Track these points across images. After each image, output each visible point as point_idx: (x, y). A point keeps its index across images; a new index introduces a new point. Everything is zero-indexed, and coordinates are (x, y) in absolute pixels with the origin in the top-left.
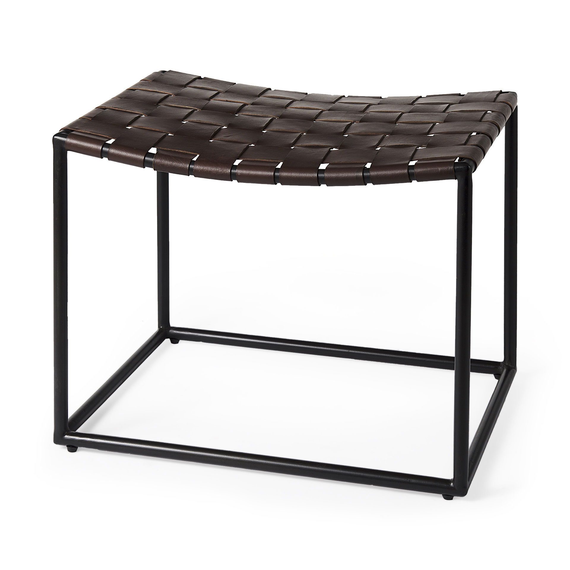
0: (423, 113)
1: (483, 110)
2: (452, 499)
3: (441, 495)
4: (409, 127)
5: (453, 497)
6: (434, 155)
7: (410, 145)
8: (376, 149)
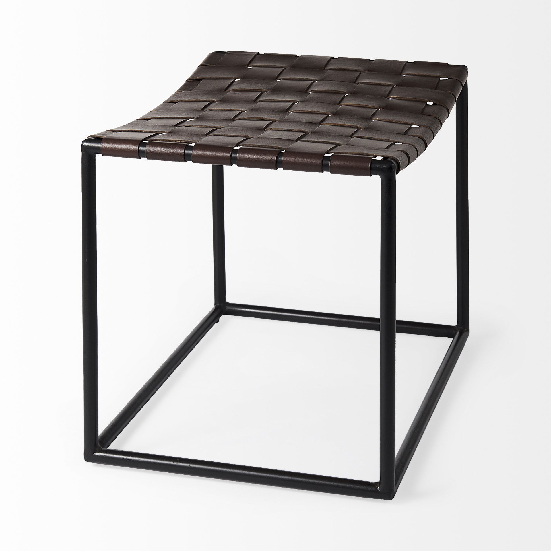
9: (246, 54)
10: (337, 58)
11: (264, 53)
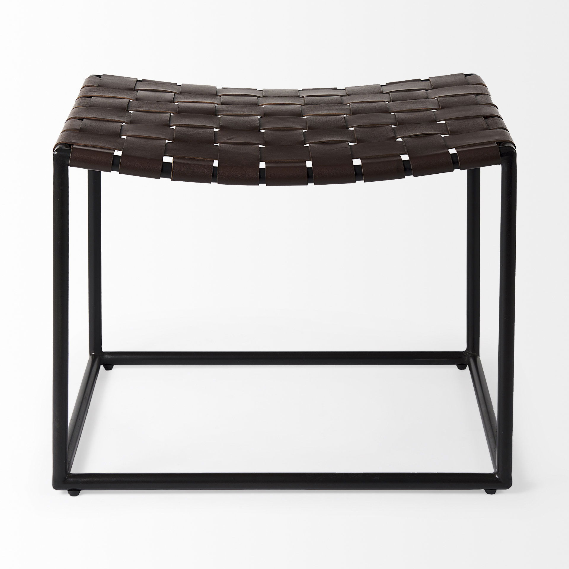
0: (410, 101)
1: (469, 94)
2: (494, 493)
3: (483, 490)
4: (409, 116)
5: (496, 490)
6: (469, 141)
7: (432, 133)
8: (396, 140)
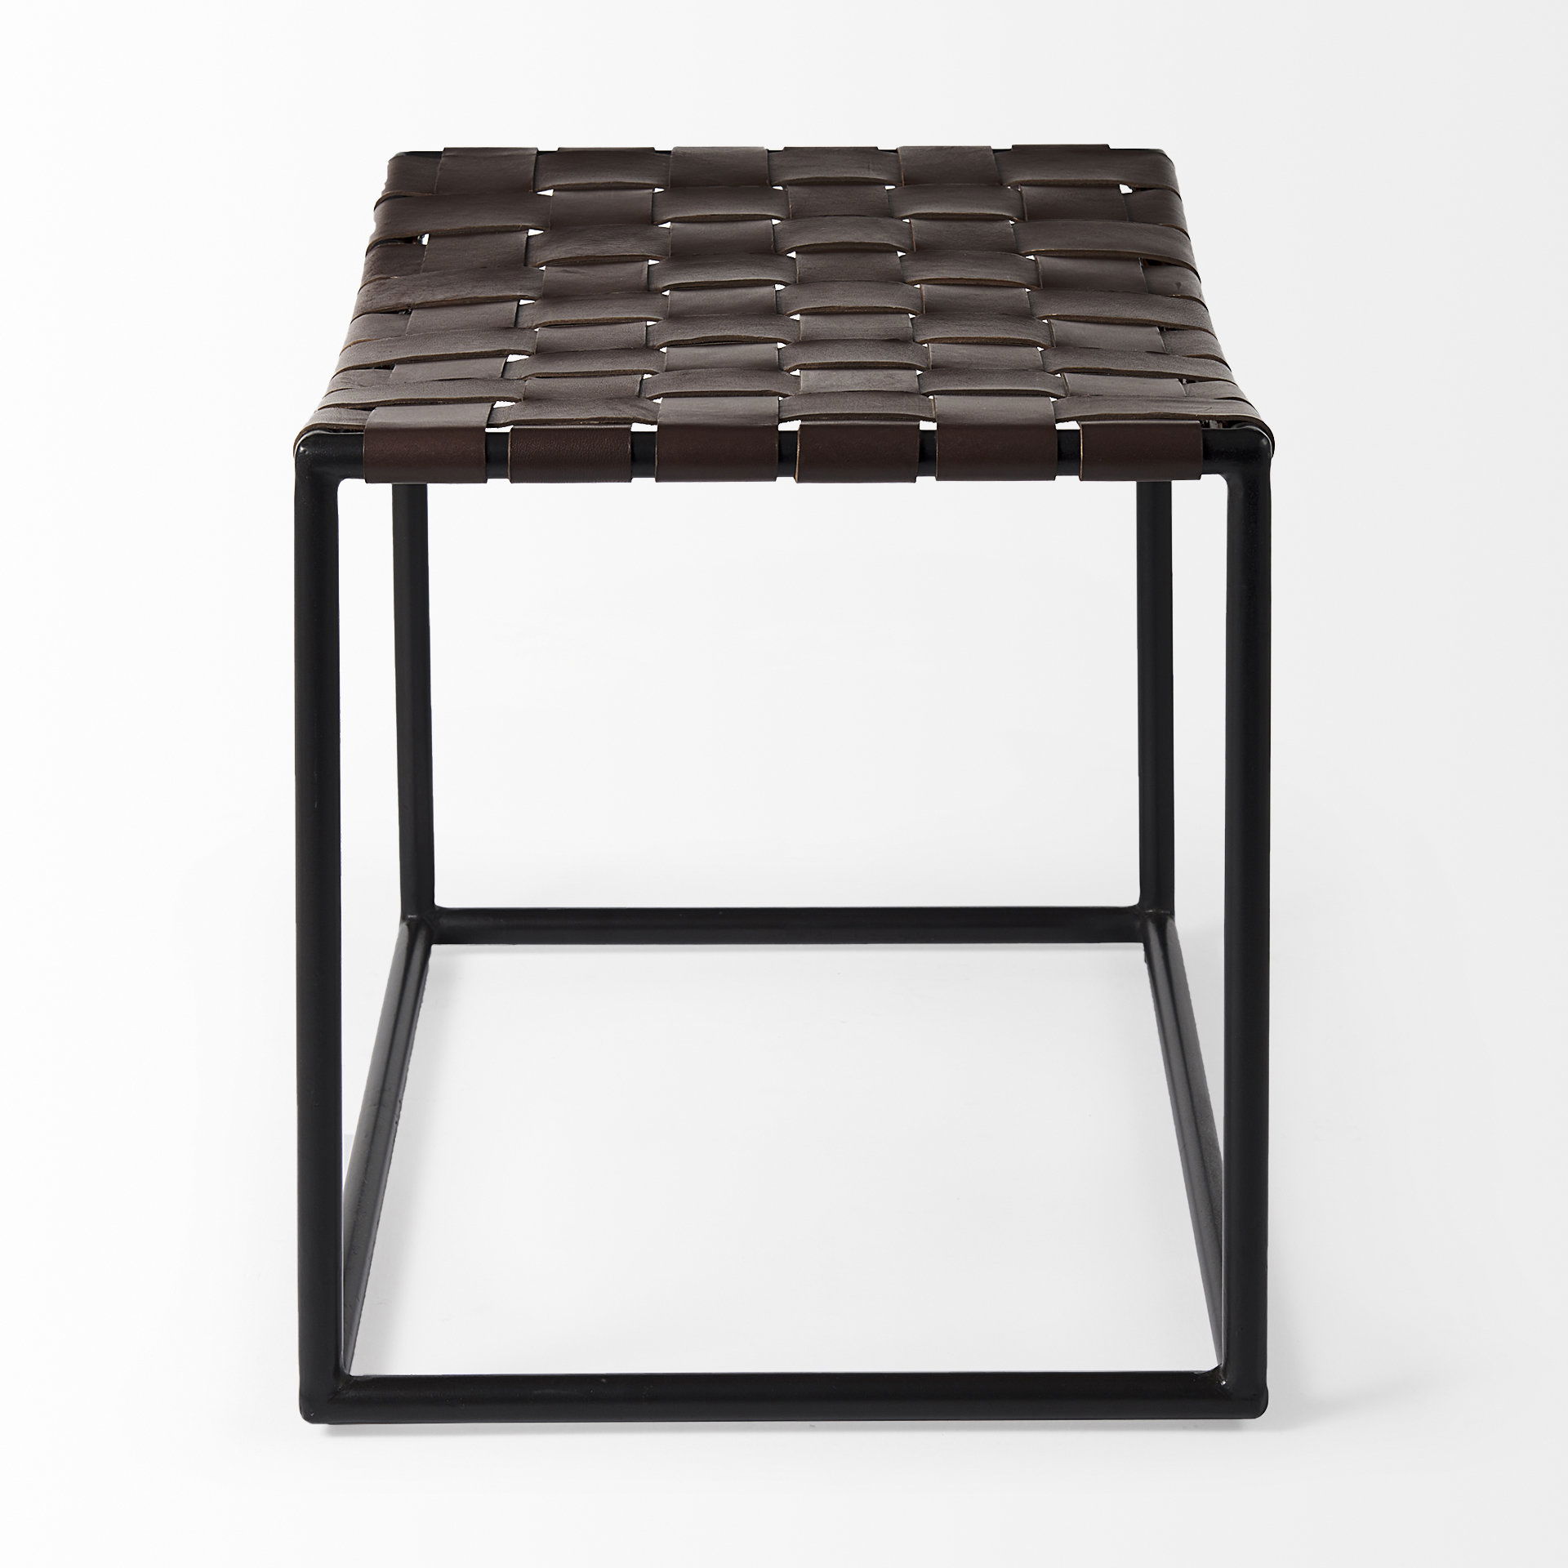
9: (506, 153)
10: (782, 149)
11: (556, 149)
